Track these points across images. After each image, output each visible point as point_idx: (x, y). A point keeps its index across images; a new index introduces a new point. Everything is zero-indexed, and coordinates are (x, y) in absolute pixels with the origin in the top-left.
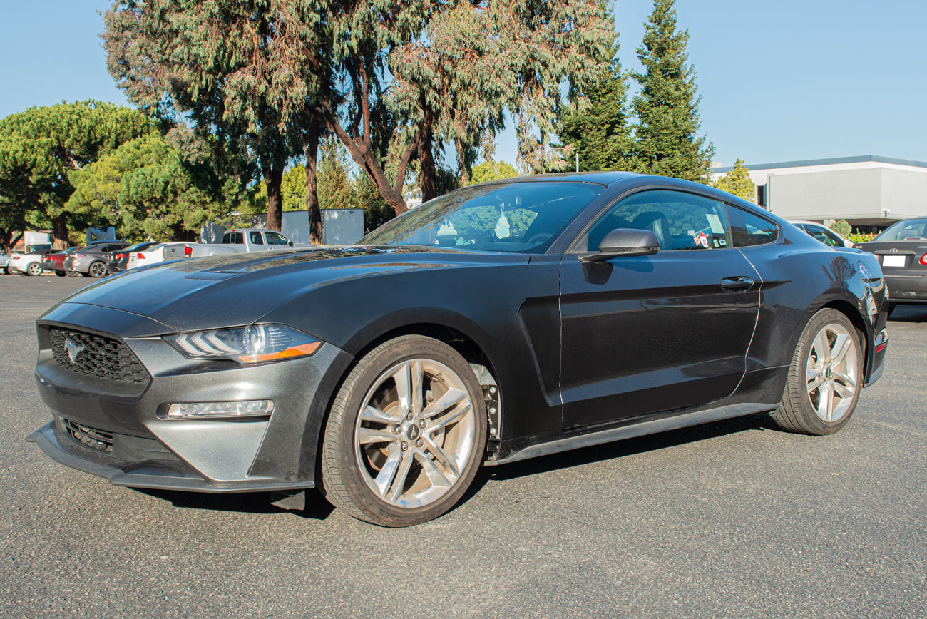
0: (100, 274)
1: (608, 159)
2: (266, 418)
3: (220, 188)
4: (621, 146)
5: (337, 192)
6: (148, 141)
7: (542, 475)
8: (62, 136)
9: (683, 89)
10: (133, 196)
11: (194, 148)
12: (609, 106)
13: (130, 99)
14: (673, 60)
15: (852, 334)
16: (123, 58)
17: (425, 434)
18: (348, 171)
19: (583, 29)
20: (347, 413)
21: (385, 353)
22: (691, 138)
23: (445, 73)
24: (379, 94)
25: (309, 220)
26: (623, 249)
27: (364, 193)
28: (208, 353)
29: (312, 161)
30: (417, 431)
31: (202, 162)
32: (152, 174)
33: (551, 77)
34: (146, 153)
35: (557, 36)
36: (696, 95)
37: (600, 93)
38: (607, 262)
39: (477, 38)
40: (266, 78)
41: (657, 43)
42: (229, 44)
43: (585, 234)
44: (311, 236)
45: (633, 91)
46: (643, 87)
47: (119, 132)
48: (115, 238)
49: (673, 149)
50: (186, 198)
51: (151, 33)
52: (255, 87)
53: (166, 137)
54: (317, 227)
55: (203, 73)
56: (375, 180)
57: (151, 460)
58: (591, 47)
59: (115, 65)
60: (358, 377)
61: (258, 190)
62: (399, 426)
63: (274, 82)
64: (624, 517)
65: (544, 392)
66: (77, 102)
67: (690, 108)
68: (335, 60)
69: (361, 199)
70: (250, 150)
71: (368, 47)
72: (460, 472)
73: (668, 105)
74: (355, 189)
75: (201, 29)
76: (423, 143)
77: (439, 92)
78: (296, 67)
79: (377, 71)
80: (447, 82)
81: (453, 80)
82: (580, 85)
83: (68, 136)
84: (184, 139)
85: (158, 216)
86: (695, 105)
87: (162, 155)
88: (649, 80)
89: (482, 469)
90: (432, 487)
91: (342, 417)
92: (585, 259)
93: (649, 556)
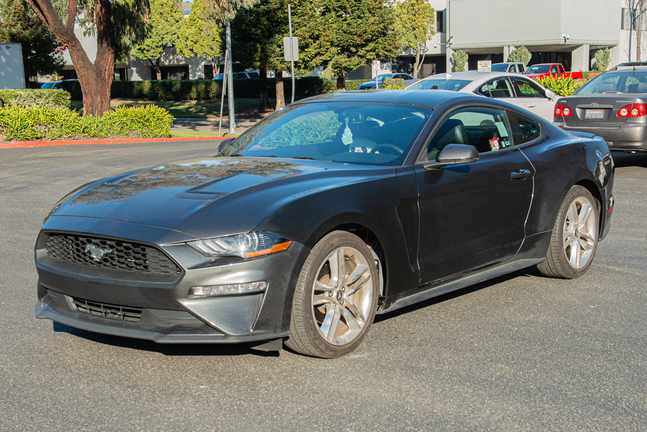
2: (263, 292)
15: (592, 203)
17: (345, 296)
20: (307, 287)
21: (325, 244)
26: (455, 160)
28: (219, 252)
30: (341, 295)
38: (441, 168)
43: (425, 148)
57: (179, 325)
60: (312, 262)
62: (331, 292)
64: (472, 343)
65: (410, 263)
72: (366, 319)
89: (377, 316)
90: (350, 330)
91: (305, 288)
92: (429, 167)
93: (502, 363)
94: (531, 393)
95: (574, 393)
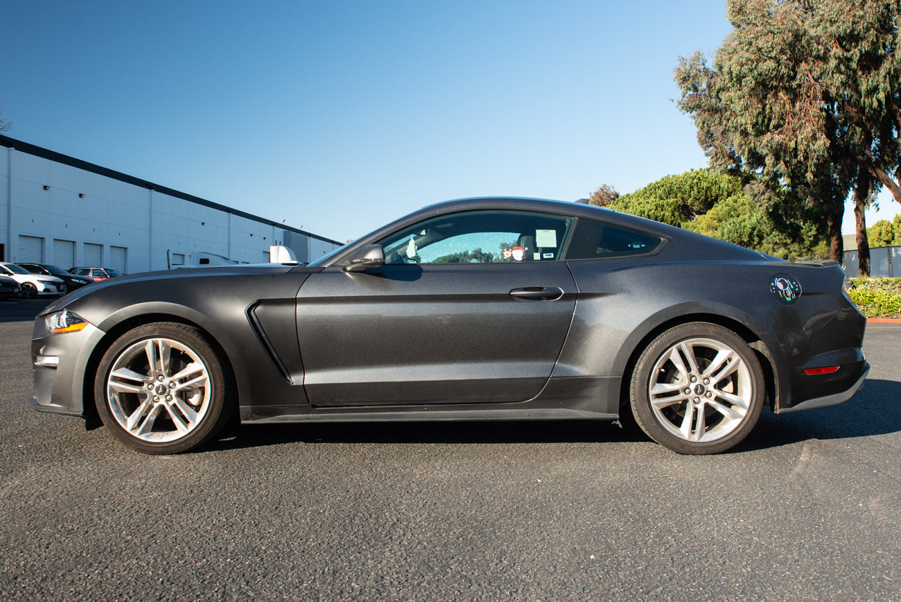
3: (799, 231)
8: (686, 196)
11: (764, 199)
25: (860, 258)
29: (860, 204)
34: (742, 205)
44: (861, 271)
47: (731, 190)
54: (865, 262)
59: (703, 138)
66: (701, 169)
83: (690, 196)
84: (757, 192)
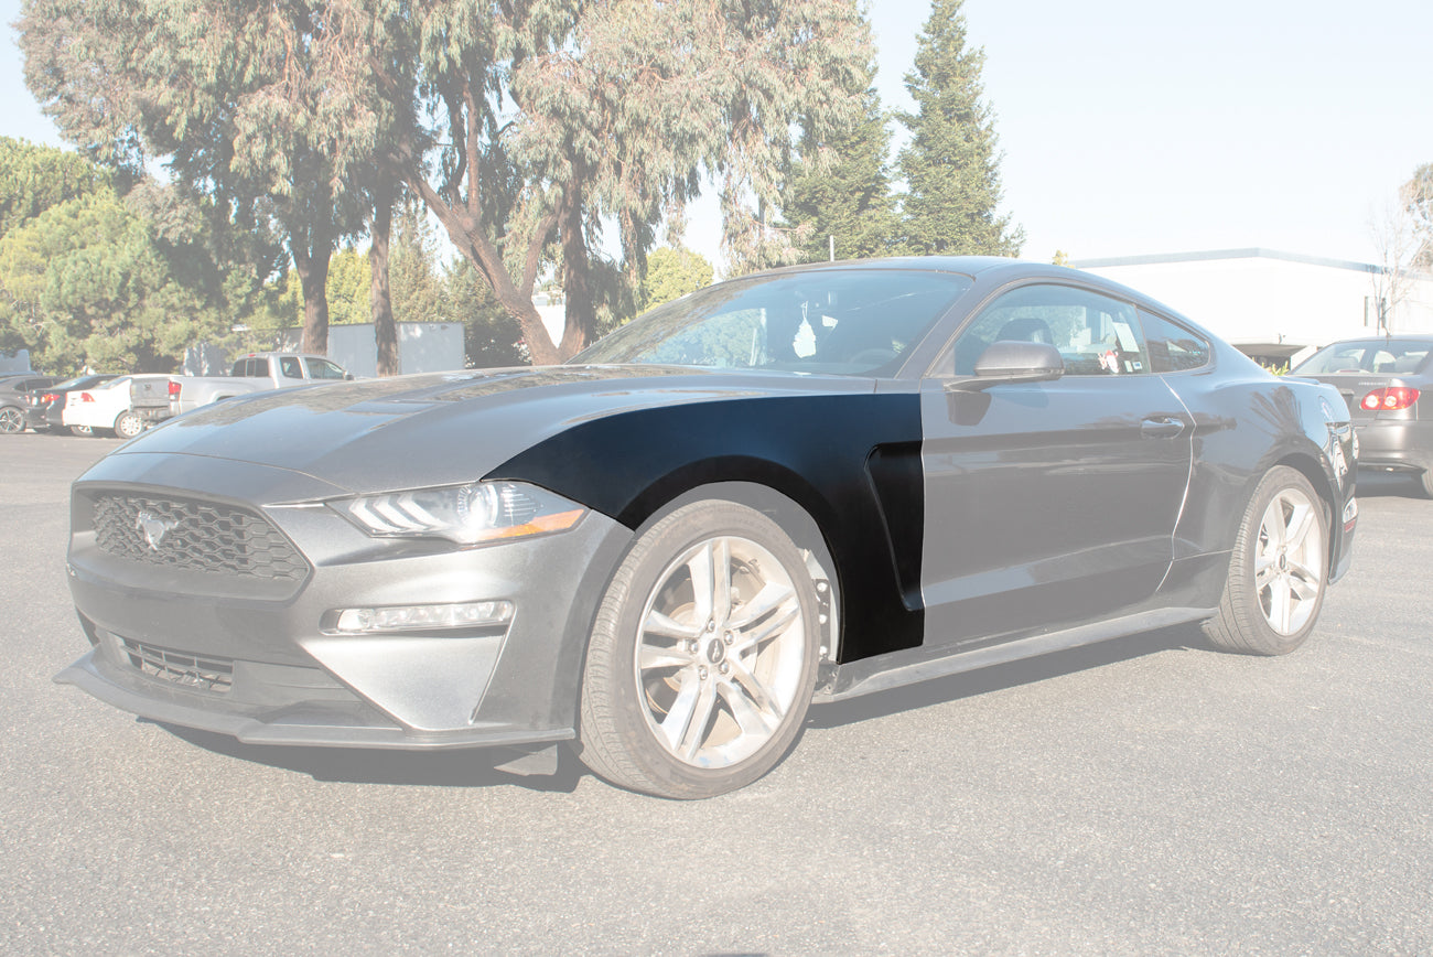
0: (12, 428)
1: (861, 248)
2: (499, 630)
3: (219, 285)
4: (881, 226)
5: (416, 293)
6: (92, 205)
7: (885, 720)
9: (976, 140)
10: (66, 297)
11: (176, 217)
12: (863, 162)
13: (65, 133)
14: (961, 93)
15: (1314, 505)
16: (53, 63)
17: (732, 653)
18: (433, 260)
19: (829, 41)
20: (622, 621)
21: (679, 527)
22: (988, 217)
23: (606, 103)
24: (494, 135)
25: (377, 339)
26: (1011, 372)
27: (461, 297)
28: (402, 528)
29: (380, 242)
30: (721, 649)
31: (191, 241)
32: (100, 259)
33: (778, 115)
34: (89, 225)
35: (789, 50)
36: (996, 150)
37: (848, 142)
38: (984, 391)
39: (658, 47)
40: (306, 103)
41: (936, 65)
42: (242, 46)
43: (949, 350)
44: (378, 366)
45: (901, 140)
46: (914, 134)
47: (39, 188)
48: (29, 369)
49: (962, 233)
50: (161, 301)
51: (107, 23)
52: (288, 118)
53: (126, 198)
54: (388, 350)
55: (197, 92)
56: (488, 276)
57: (309, 702)
58: (839, 68)
59: (39, 75)
60: (638, 564)
61: (283, 289)
62: (694, 641)
63: (320, 109)
64: (1033, 775)
65: (901, 590)
67: (989, 169)
68: (420, 76)
69: (456, 307)
70: (273, 223)
71: (478, 56)
72: (784, 711)
73: (954, 163)
74: (445, 290)
75: (193, 18)
76: (567, 216)
77: (596, 133)
78: (359, 86)
79: (491, 97)
80: (610, 118)
81: (620, 114)
82: (821, 129)
84: (160, 201)
85: (111, 332)
86: (994, 166)
87: (118, 229)
88: (924, 123)
89: (812, 708)
90: (743, 734)
91: (616, 627)
92: (953, 386)
93: (1091, 825)
94: (1149, 903)
95: (1259, 906)
